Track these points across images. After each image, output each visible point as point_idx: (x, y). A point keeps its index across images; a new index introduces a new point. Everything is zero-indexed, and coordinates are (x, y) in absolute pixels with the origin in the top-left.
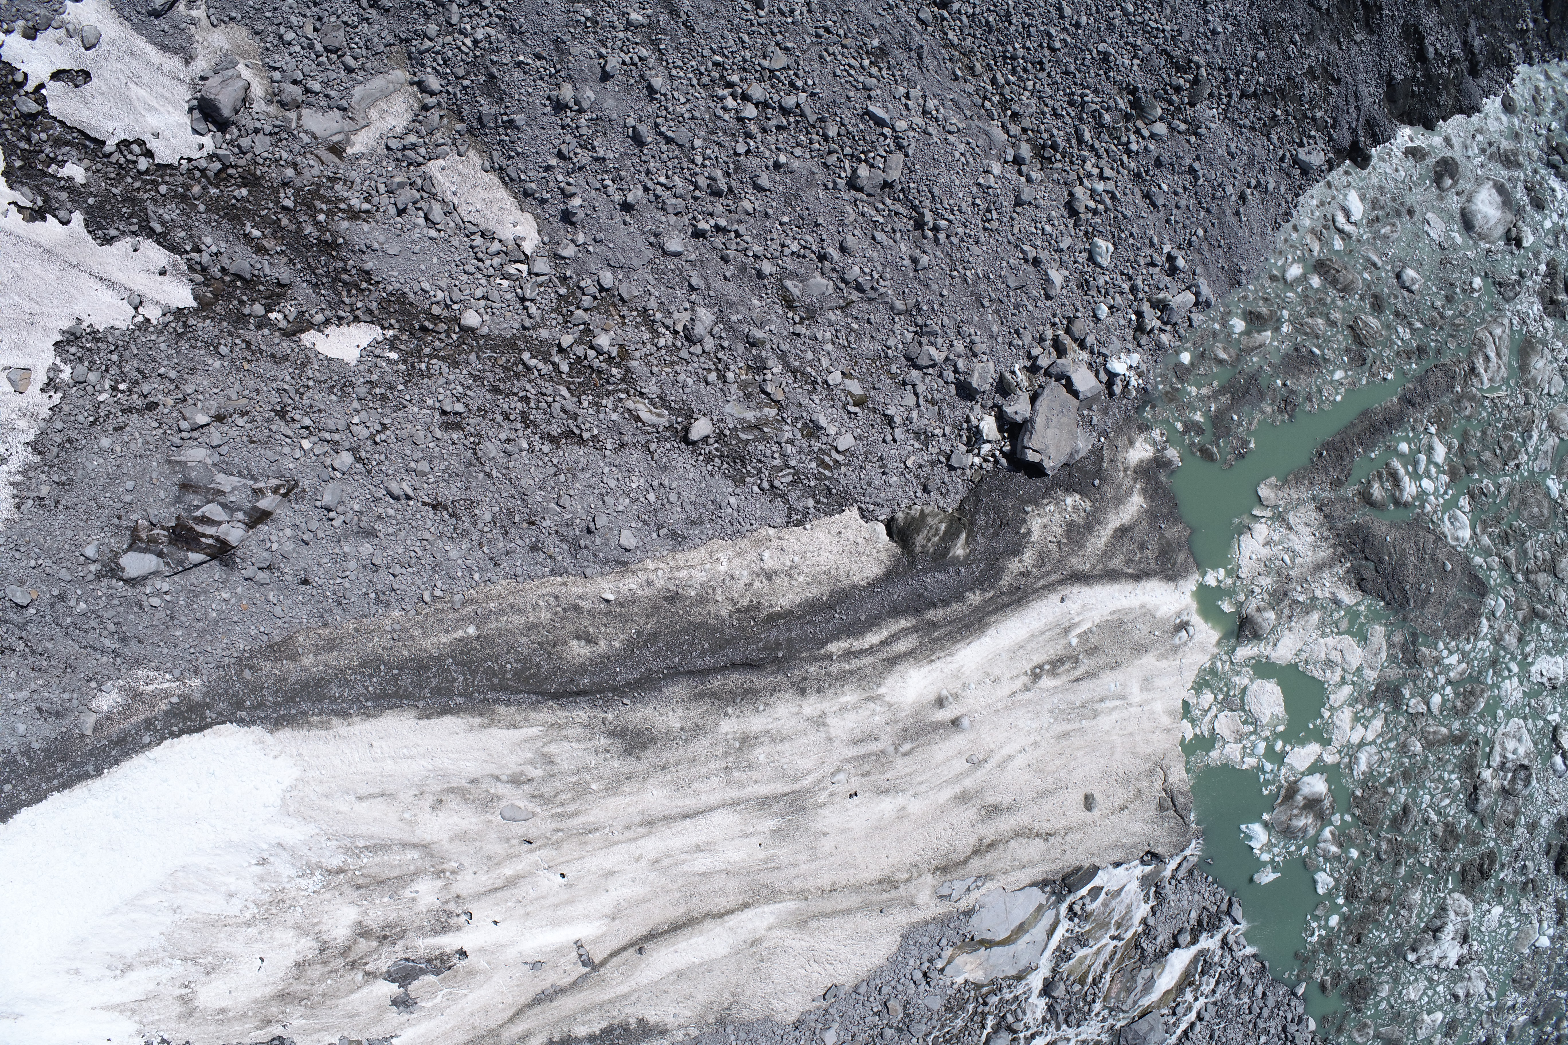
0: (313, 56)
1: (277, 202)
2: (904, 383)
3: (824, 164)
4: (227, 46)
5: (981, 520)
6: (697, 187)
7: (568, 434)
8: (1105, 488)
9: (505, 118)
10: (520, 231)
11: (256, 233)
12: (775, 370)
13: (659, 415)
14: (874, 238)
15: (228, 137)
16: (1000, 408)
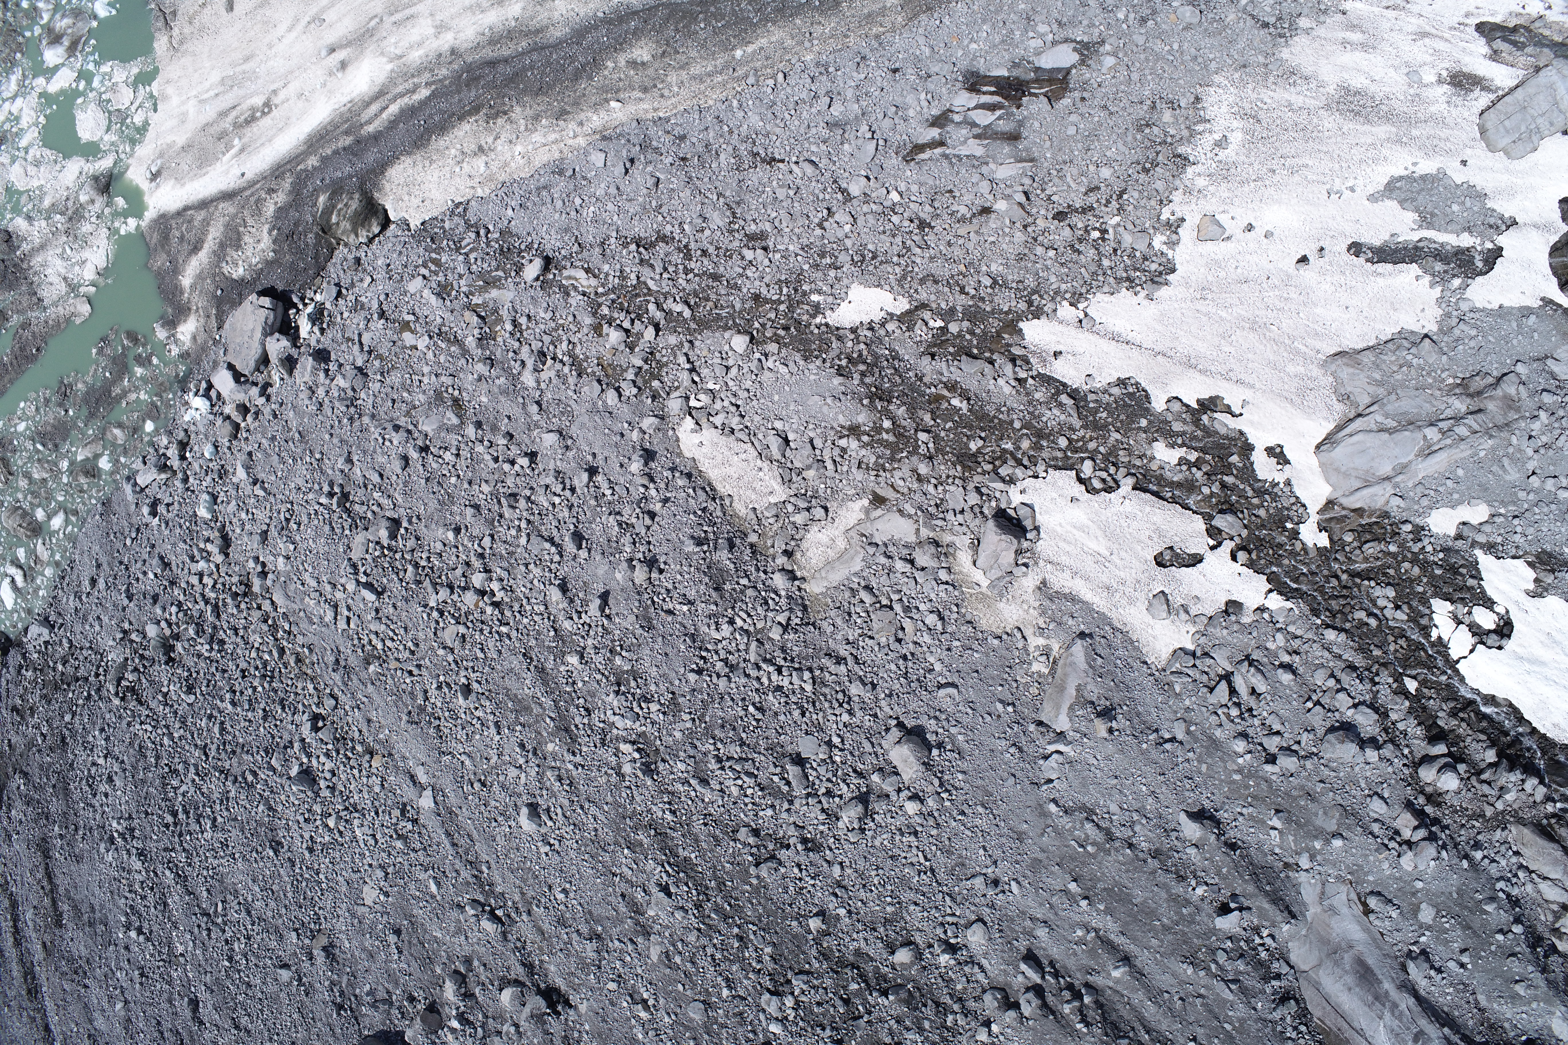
0: (905, 599)
1: (936, 438)
2: (370, 352)
3: (418, 538)
4: (1001, 605)
5: (311, 238)
6: (528, 499)
7: (650, 246)
8: (212, 288)
9: (705, 548)
10: (696, 438)
11: (955, 402)
12: (470, 338)
13: (569, 278)
14: (381, 476)
15: (994, 504)
16: (295, 345)
